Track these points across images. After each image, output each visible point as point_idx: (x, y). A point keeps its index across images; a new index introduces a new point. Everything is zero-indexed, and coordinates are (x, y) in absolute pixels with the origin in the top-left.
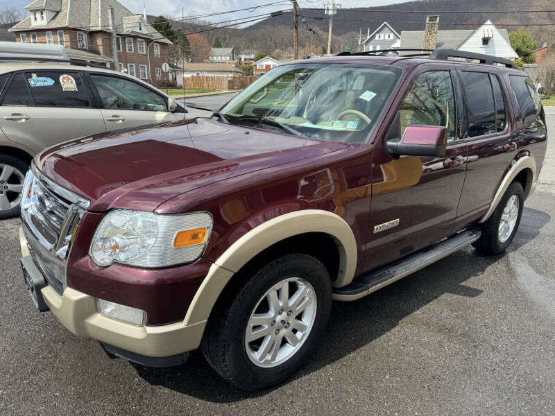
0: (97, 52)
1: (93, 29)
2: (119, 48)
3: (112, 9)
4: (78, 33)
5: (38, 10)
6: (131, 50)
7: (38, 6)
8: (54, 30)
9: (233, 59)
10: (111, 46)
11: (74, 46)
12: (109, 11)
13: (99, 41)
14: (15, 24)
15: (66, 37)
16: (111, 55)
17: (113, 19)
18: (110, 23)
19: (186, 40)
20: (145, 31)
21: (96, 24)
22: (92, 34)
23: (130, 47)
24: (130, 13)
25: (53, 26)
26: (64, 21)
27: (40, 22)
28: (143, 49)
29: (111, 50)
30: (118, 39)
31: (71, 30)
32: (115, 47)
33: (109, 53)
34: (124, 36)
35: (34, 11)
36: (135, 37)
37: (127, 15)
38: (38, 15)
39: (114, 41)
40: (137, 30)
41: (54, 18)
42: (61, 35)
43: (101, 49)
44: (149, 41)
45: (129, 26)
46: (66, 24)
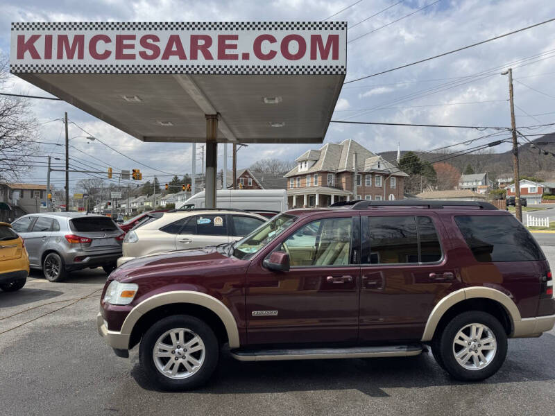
0: (341, 188)
1: (340, 171)
2: (359, 183)
3: (356, 154)
4: (328, 174)
5: (303, 161)
6: (369, 184)
7: (305, 158)
8: (312, 174)
9: (486, 184)
10: (352, 182)
11: (324, 184)
12: (354, 155)
13: (344, 180)
14: (287, 172)
15: (319, 179)
16: (351, 190)
17: (356, 161)
18: (354, 165)
19: (433, 170)
20: (382, 168)
21: (343, 166)
22: (339, 175)
23: (368, 182)
24: (371, 155)
25: (311, 171)
26: (320, 167)
27: (303, 169)
28: (380, 183)
29: (352, 186)
30: (359, 177)
31: (323, 173)
32: (355, 183)
33: (350, 188)
34: (364, 174)
35: (301, 162)
36: (373, 174)
37: (370, 157)
38: (303, 165)
39: (356, 178)
40: (376, 168)
41: (313, 166)
42: (316, 177)
43: (344, 185)
44: (386, 176)
45: (370, 164)
46: (320, 169)
